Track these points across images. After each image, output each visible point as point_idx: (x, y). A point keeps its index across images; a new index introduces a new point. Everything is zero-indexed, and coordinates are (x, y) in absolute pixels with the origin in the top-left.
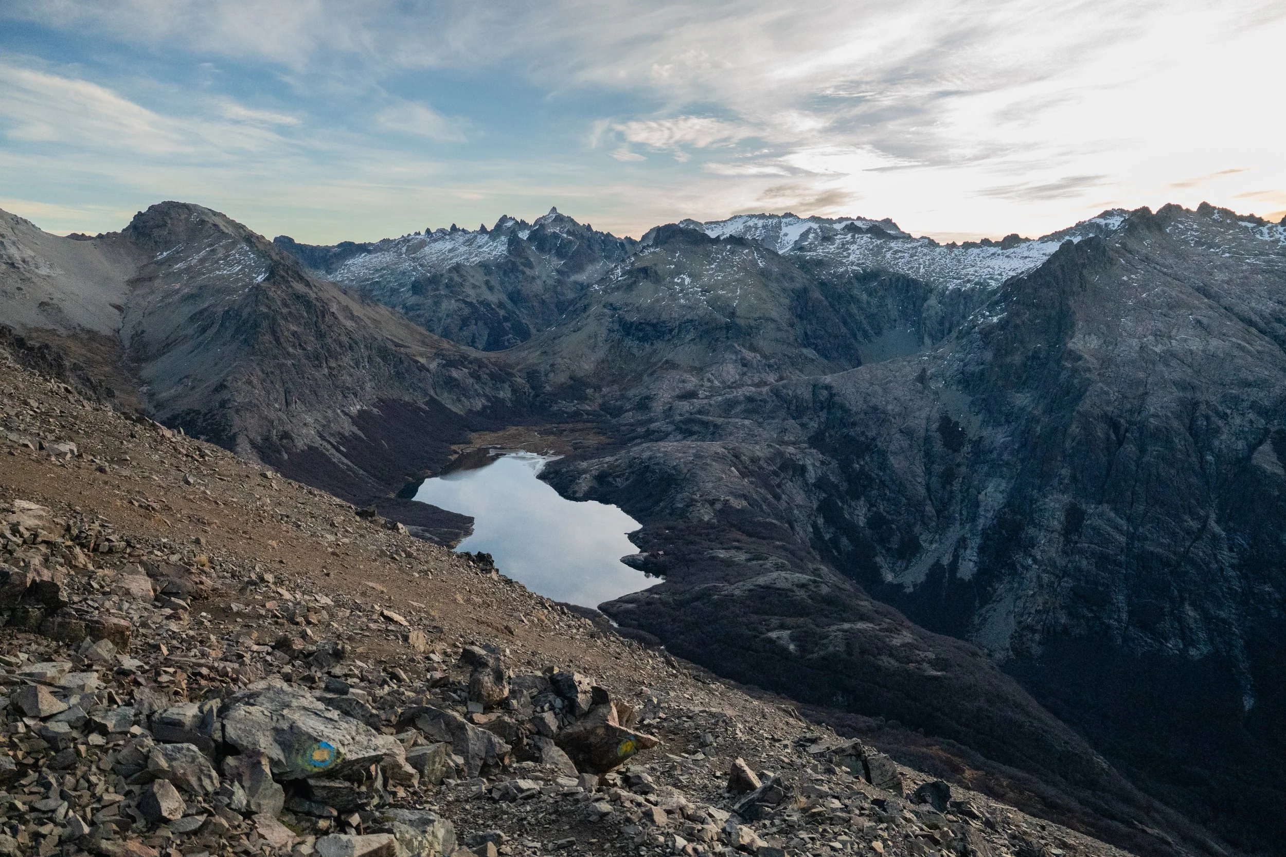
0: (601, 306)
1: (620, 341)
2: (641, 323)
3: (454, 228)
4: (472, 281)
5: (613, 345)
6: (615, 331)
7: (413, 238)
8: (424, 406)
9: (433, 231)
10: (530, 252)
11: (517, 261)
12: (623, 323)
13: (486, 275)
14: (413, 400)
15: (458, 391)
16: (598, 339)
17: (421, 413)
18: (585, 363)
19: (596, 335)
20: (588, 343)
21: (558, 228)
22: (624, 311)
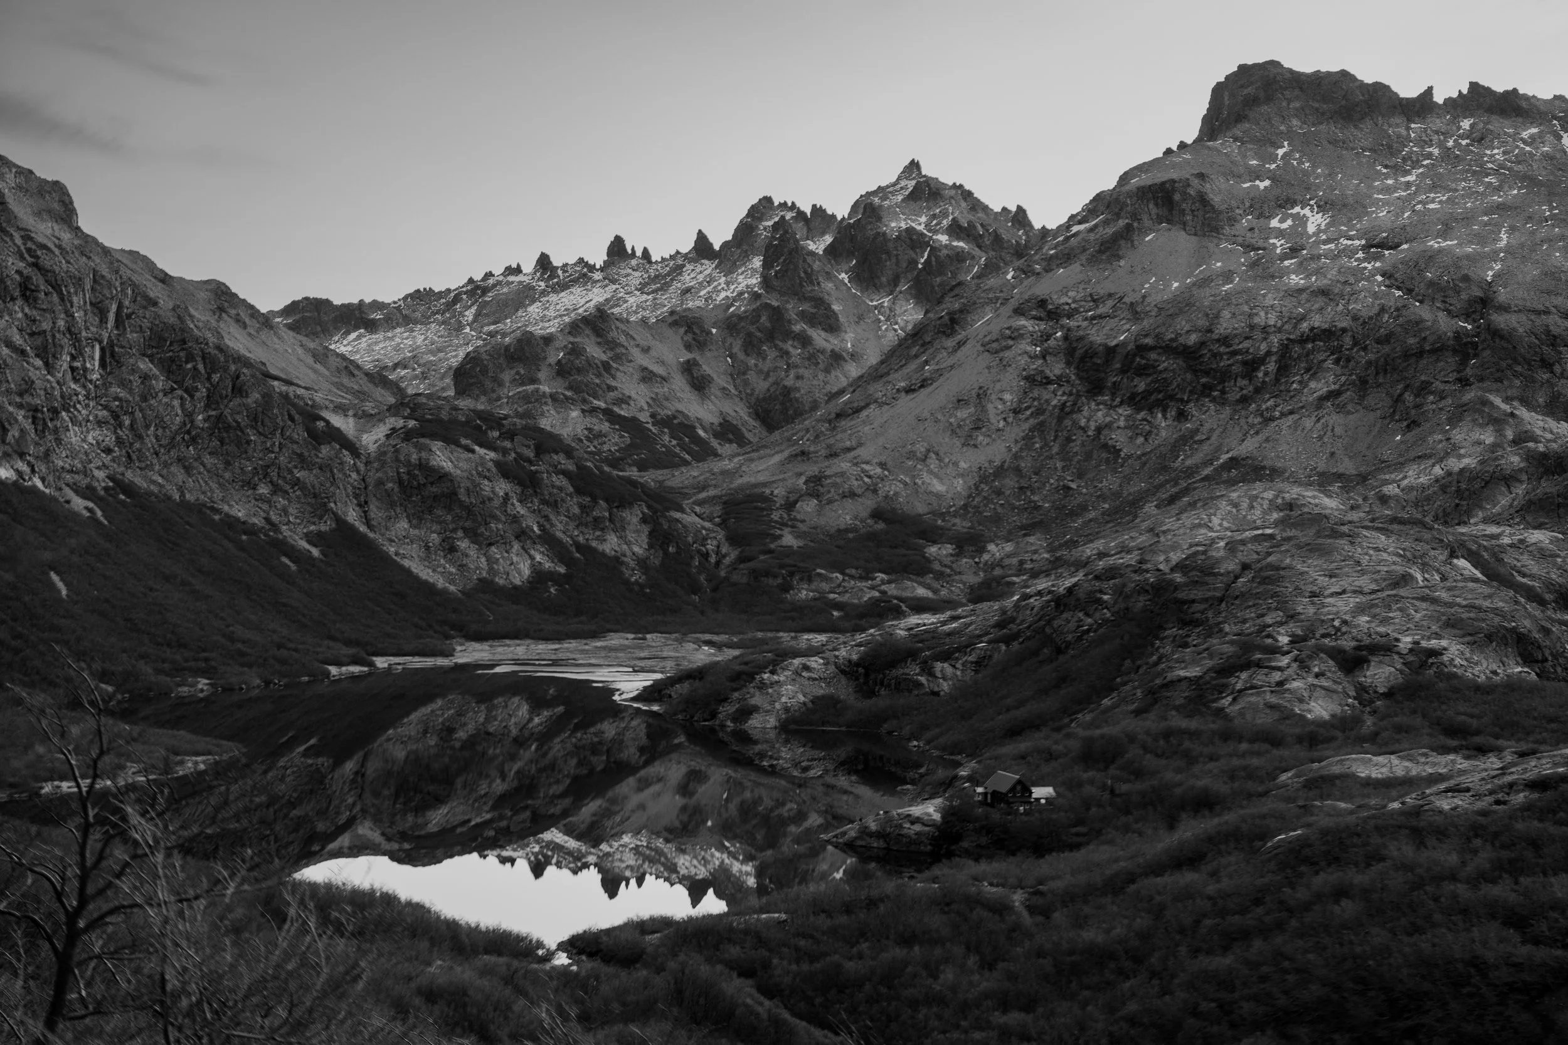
0: (1007, 310)
1: (1064, 412)
2: (1141, 349)
3: (617, 249)
4: (642, 360)
5: (1042, 424)
6: (1049, 382)
7: (499, 283)
8: (304, 544)
9: (557, 262)
10: (830, 285)
11: (789, 306)
12: (1079, 353)
13: (688, 347)
14: (267, 520)
15: (449, 518)
16: (990, 406)
17: (285, 560)
18: (937, 476)
19: (982, 395)
20: (952, 420)
21: (923, 219)
22: (1086, 319)
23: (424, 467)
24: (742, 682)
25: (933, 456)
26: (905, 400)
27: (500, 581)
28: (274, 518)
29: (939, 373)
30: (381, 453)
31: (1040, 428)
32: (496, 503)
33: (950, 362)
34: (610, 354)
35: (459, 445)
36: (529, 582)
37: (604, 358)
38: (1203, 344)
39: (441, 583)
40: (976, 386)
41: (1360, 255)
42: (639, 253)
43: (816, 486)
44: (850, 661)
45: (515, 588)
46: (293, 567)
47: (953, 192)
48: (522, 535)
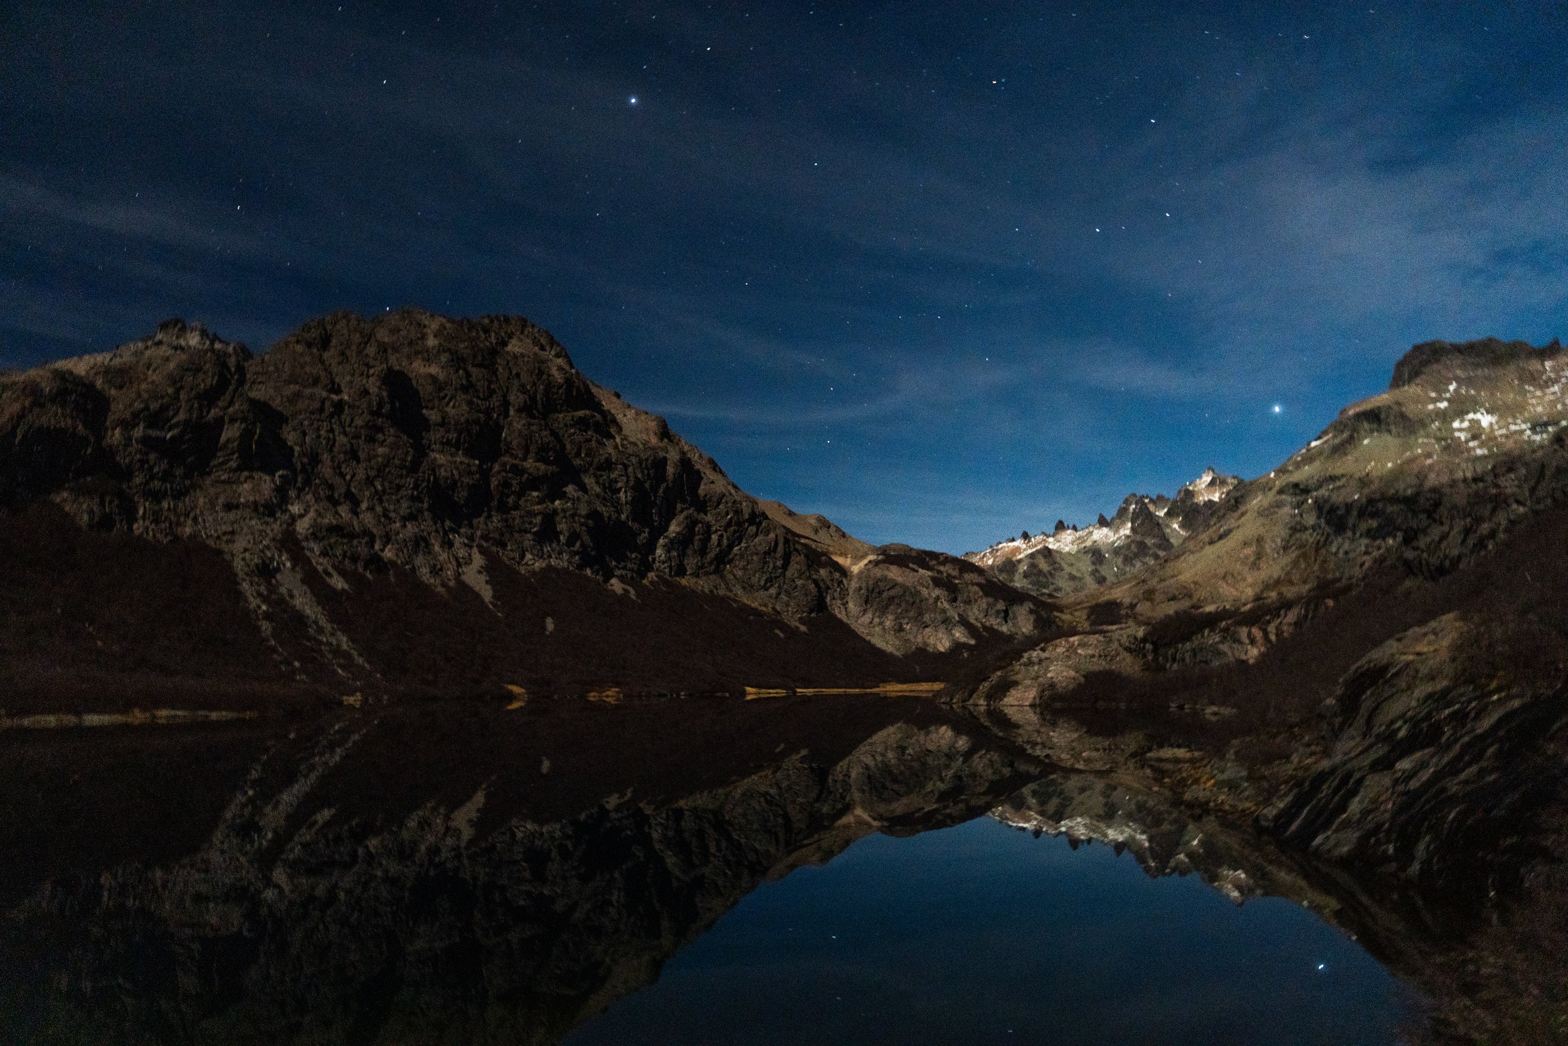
0: (1272, 493)
2: (1372, 502)
4: (1069, 570)
5: (1304, 554)
6: (1306, 529)
8: (797, 624)
10: (1169, 530)
11: (1148, 541)
12: (1325, 510)
14: (774, 609)
16: (1267, 546)
17: (777, 631)
18: (1234, 587)
19: (1260, 540)
20: (1241, 556)
22: (1327, 490)
23: (884, 579)
25: (1230, 577)
26: (1208, 549)
27: (931, 649)
28: (778, 608)
29: (1230, 530)
30: (861, 574)
31: (1304, 556)
32: (931, 601)
33: (1237, 524)
35: (908, 567)
36: (950, 649)
37: (1050, 570)
39: (889, 649)
40: (1256, 535)
41: (1528, 432)
42: (1070, 527)
43: (1149, 595)
44: (1136, 638)
45: (941, 653)
46: (782, 636)
48: (946, 621)
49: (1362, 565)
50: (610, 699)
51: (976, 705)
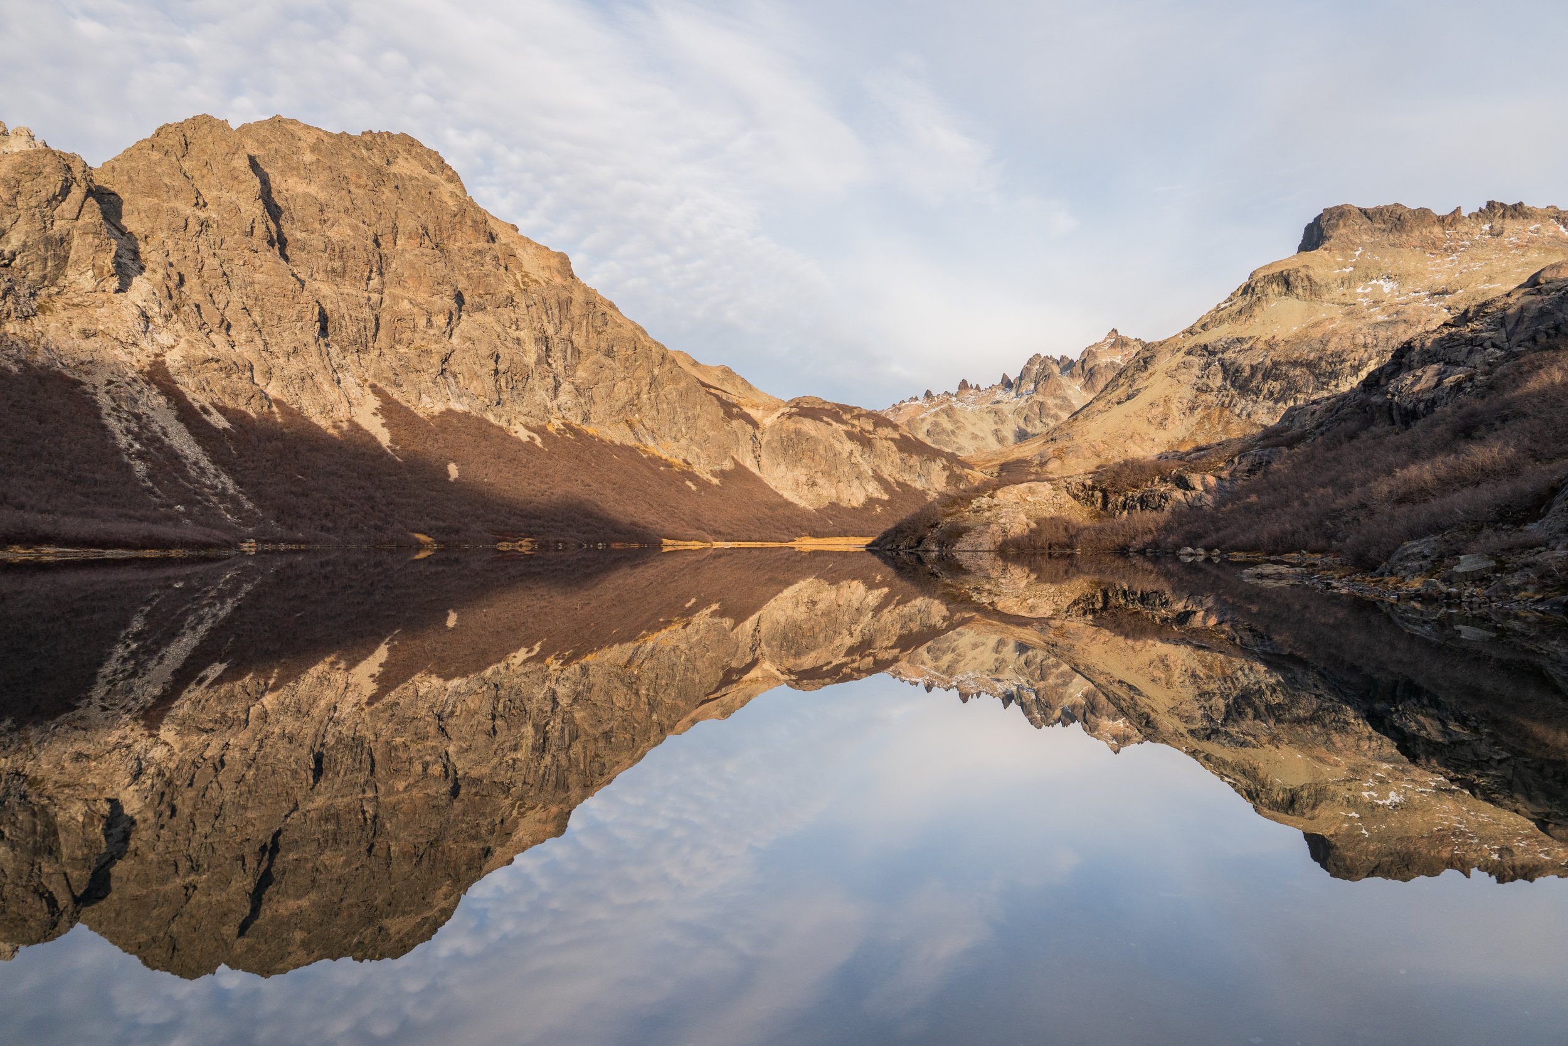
0: (1182, 353)
2: (1275, 364)
3: (964, 385)
4: (970, 428)
5: (1208, 415)
6: (1212, 390)
7: (907, 405)
8: (709, 477)
9: (934, 394)
10: (1071, 392)
11: (1049, 402)
12: (1231, 373)
13: (996, 423)
14: (685, 461)
15: (813, 465)
16: (1173, 407)
17: (689, 483)
18: (1140, 446)
19: (1167, 401)
20: (1149, 416)
21: (1120, 357)
22: (1234, 352)
23: (798, 433)
24: (956, 507)
25: (1138, 436)
26: (1117, 409)
27: (844, 504)
28: (689, 459)
29: (1139, 390)
30: (773, 426)
31: (1208, 417)
32: (845, 455)
33: (1145, 384)
34: (955, 426)
35: (822, 420)
36: (863, 505)
37: (952, 428)
38: (1321, 358)
39: (802, 504)
40: (1163, 396)
41: (1427, 300)
42: (974, 387)
43: (1059, 453)
44: (1084, 485)
45: (854, 508)
46: (694, 488)
47: (1135, 343)
48: (860, 476)
49: (1313, 413)
50: (523, 550)
51: (928, 551)
